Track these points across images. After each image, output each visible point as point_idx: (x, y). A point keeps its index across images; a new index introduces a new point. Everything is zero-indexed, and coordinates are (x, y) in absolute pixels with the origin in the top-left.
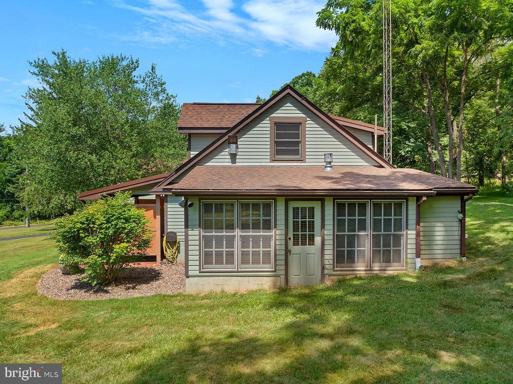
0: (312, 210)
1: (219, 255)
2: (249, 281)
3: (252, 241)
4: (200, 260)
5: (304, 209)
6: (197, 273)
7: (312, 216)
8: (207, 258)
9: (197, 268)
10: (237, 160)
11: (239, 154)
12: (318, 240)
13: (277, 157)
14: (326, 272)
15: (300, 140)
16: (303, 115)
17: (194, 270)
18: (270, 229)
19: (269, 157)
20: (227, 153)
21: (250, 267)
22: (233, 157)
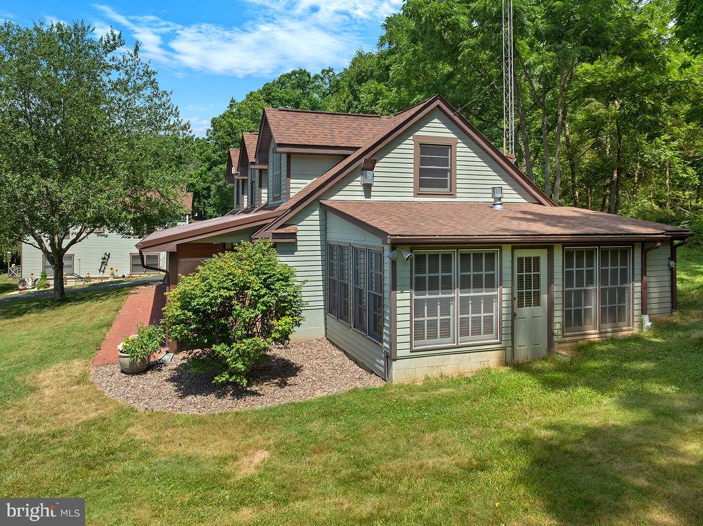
0: (537, 259)
1: (432, 324)
2: (470, 359)
3: (471, 304)
4: (411, 335)
5: (528, 259)
6: (408, 353)
7: (537, 268)
8: (418, 331)
9: (408, 346)
10: (372, 194)
11: (375, 184)
12: (544, 298)
13: (422, 189)
14: (555, 339)
15: (449, 168)
16: (453, 136)
17: (402, 349)
18: (494, 287)
19: (412, 190)
20: (359, 184)
21: (470, 339)
22: (367, 188)
